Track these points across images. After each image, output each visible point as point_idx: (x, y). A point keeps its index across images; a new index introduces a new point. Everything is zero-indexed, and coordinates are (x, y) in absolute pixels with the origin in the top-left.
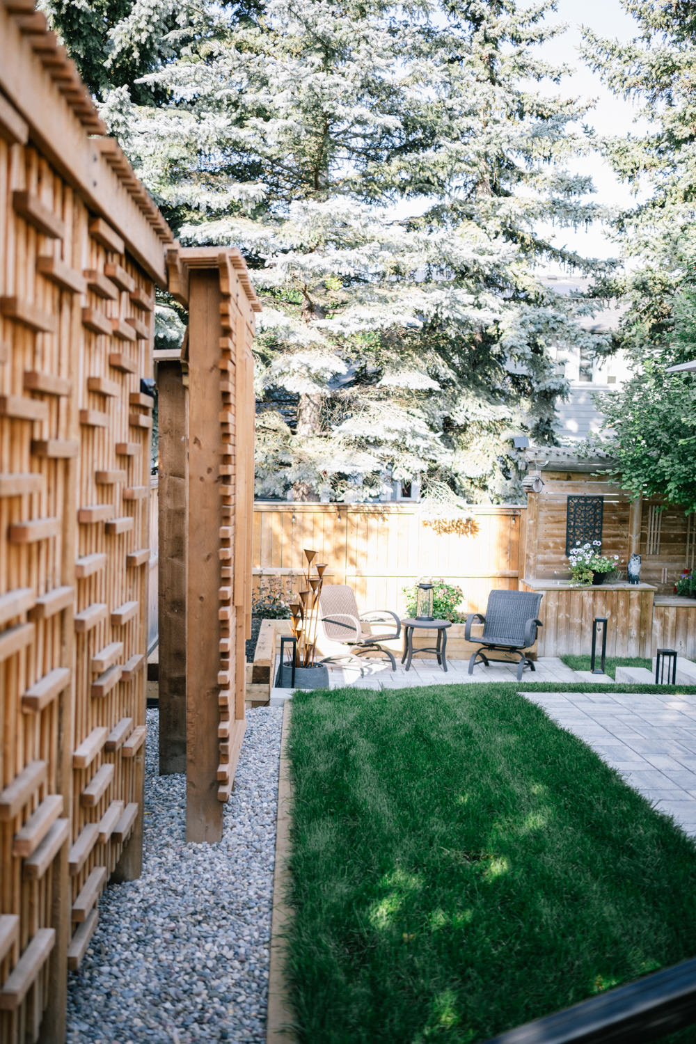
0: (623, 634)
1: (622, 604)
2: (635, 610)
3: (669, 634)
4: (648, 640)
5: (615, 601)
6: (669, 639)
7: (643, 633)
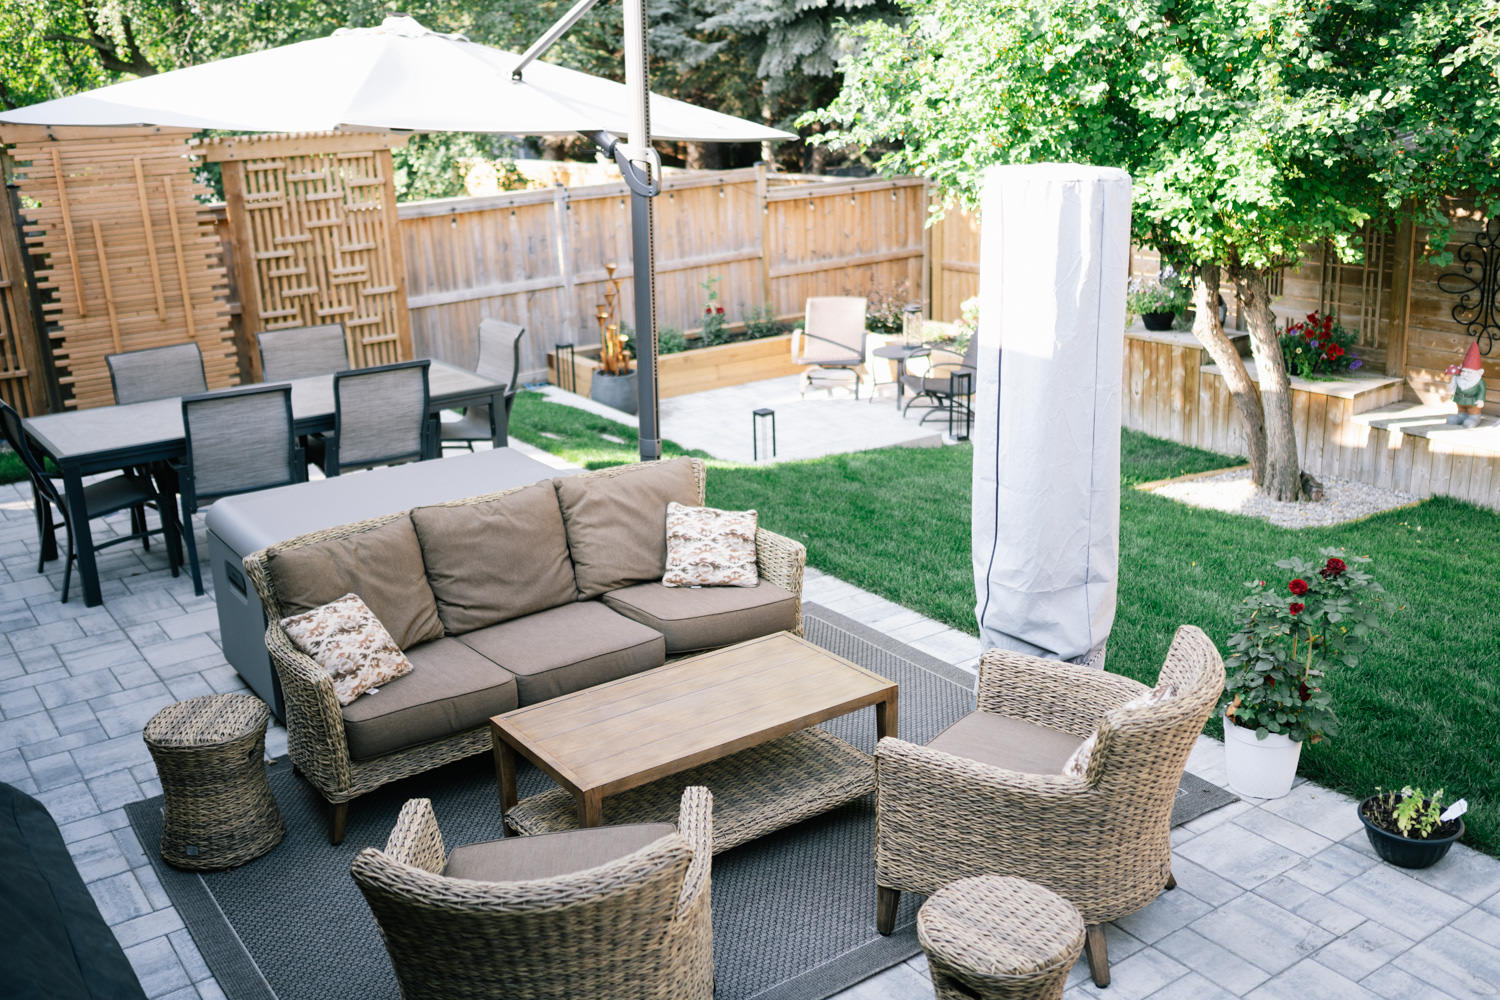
0: (1165, 405)
1: (1162, 361)
2: (1178, 373)
3: (1220, 415)
4: (1194, 417)
5: (1154, 356)
6: (1220, 421)
7: (1188, 408)
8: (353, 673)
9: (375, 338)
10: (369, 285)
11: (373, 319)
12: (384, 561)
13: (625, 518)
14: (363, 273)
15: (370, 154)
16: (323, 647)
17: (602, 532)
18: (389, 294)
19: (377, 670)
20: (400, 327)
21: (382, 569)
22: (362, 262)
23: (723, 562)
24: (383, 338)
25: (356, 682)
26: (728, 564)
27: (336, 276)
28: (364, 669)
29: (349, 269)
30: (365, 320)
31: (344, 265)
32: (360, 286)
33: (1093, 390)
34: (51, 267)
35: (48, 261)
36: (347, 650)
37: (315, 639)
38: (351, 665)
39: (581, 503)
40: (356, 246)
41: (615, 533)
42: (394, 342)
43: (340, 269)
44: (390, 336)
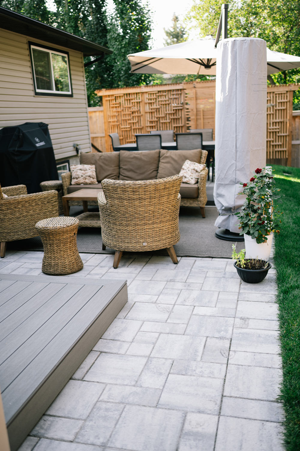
8: (77, 178)
9: (280, 149)
10: (280, 133)
11: (280, 143)
12: (107, 160)
13: (172, 162)
14: (278, 129)
15: (285, 92)
16: (74, 172)
17: (165, 165)
18: (286, 136)
19: (85, 180)
20: (288, 147)
21: (105, 162)
22: (279, 125)
23: (187, 176)
24: (282, 149)
25: (77, 180)
26: (188, 177)
27: (270, 129)
28: (80, 179)
29: (274, 127)
30: (277, 143)
31: (273, 126)
32: (277, 133)
33: (235, 114)
34: (190, 121)
35: (190, 119)
36: (78, 173)
37: (73, 170)
38: (77, 177)
39: (163, 156)
40: (277, 120)
41: (168, 165)
42: (286, 151)
43: (272, 127)
44: (285, 149)
